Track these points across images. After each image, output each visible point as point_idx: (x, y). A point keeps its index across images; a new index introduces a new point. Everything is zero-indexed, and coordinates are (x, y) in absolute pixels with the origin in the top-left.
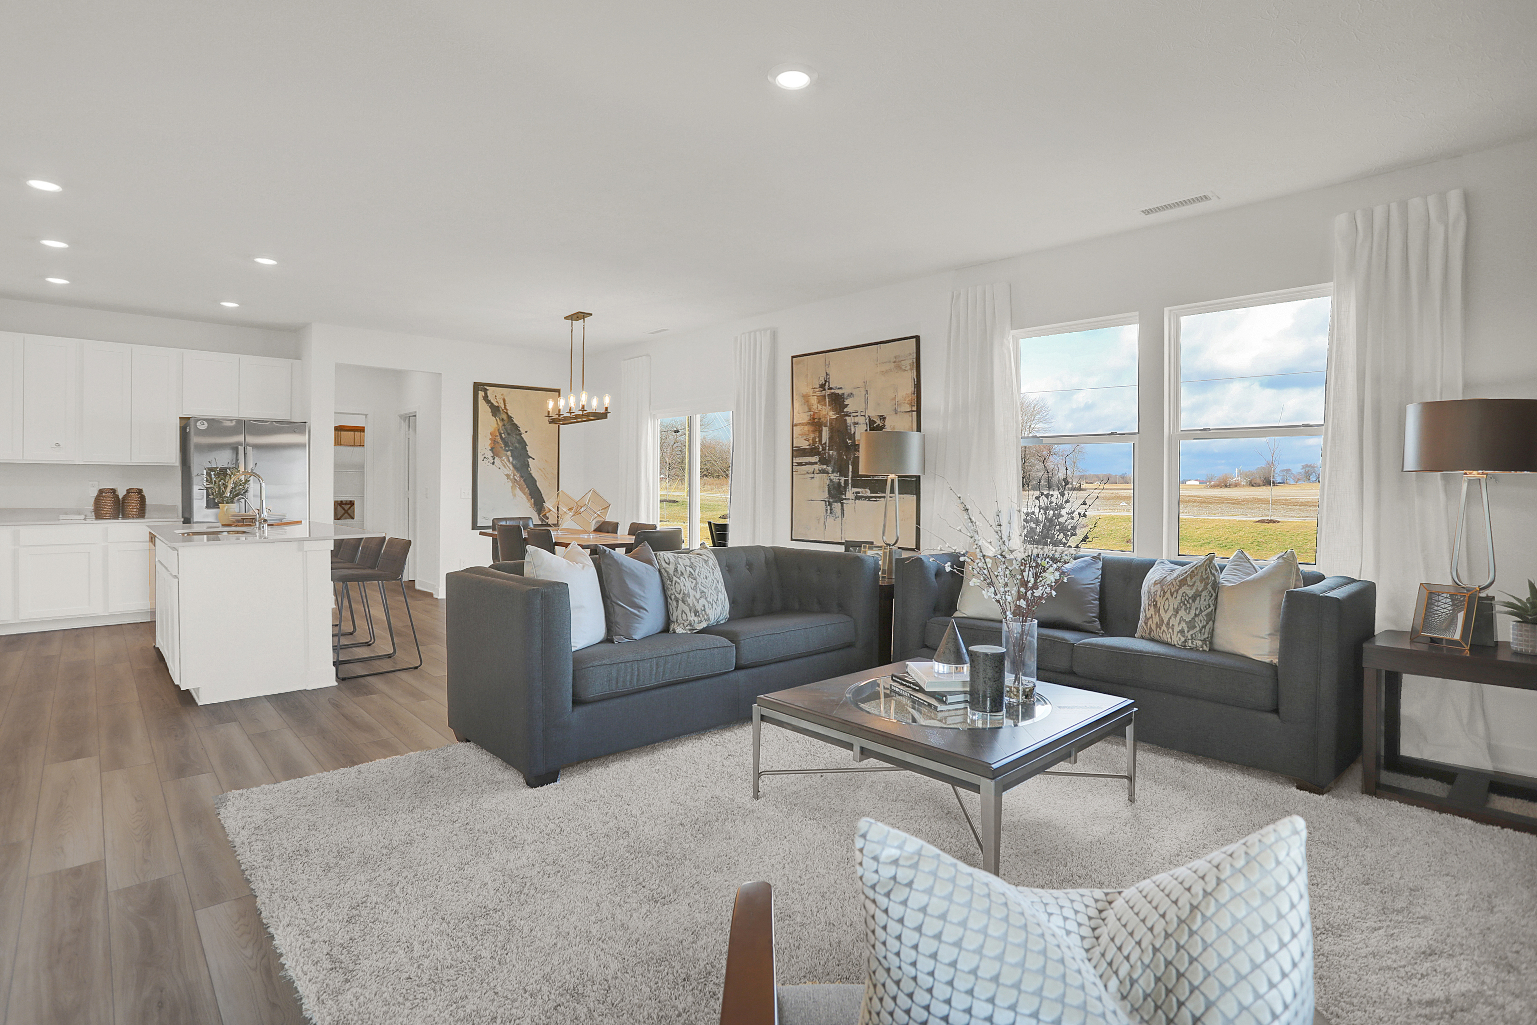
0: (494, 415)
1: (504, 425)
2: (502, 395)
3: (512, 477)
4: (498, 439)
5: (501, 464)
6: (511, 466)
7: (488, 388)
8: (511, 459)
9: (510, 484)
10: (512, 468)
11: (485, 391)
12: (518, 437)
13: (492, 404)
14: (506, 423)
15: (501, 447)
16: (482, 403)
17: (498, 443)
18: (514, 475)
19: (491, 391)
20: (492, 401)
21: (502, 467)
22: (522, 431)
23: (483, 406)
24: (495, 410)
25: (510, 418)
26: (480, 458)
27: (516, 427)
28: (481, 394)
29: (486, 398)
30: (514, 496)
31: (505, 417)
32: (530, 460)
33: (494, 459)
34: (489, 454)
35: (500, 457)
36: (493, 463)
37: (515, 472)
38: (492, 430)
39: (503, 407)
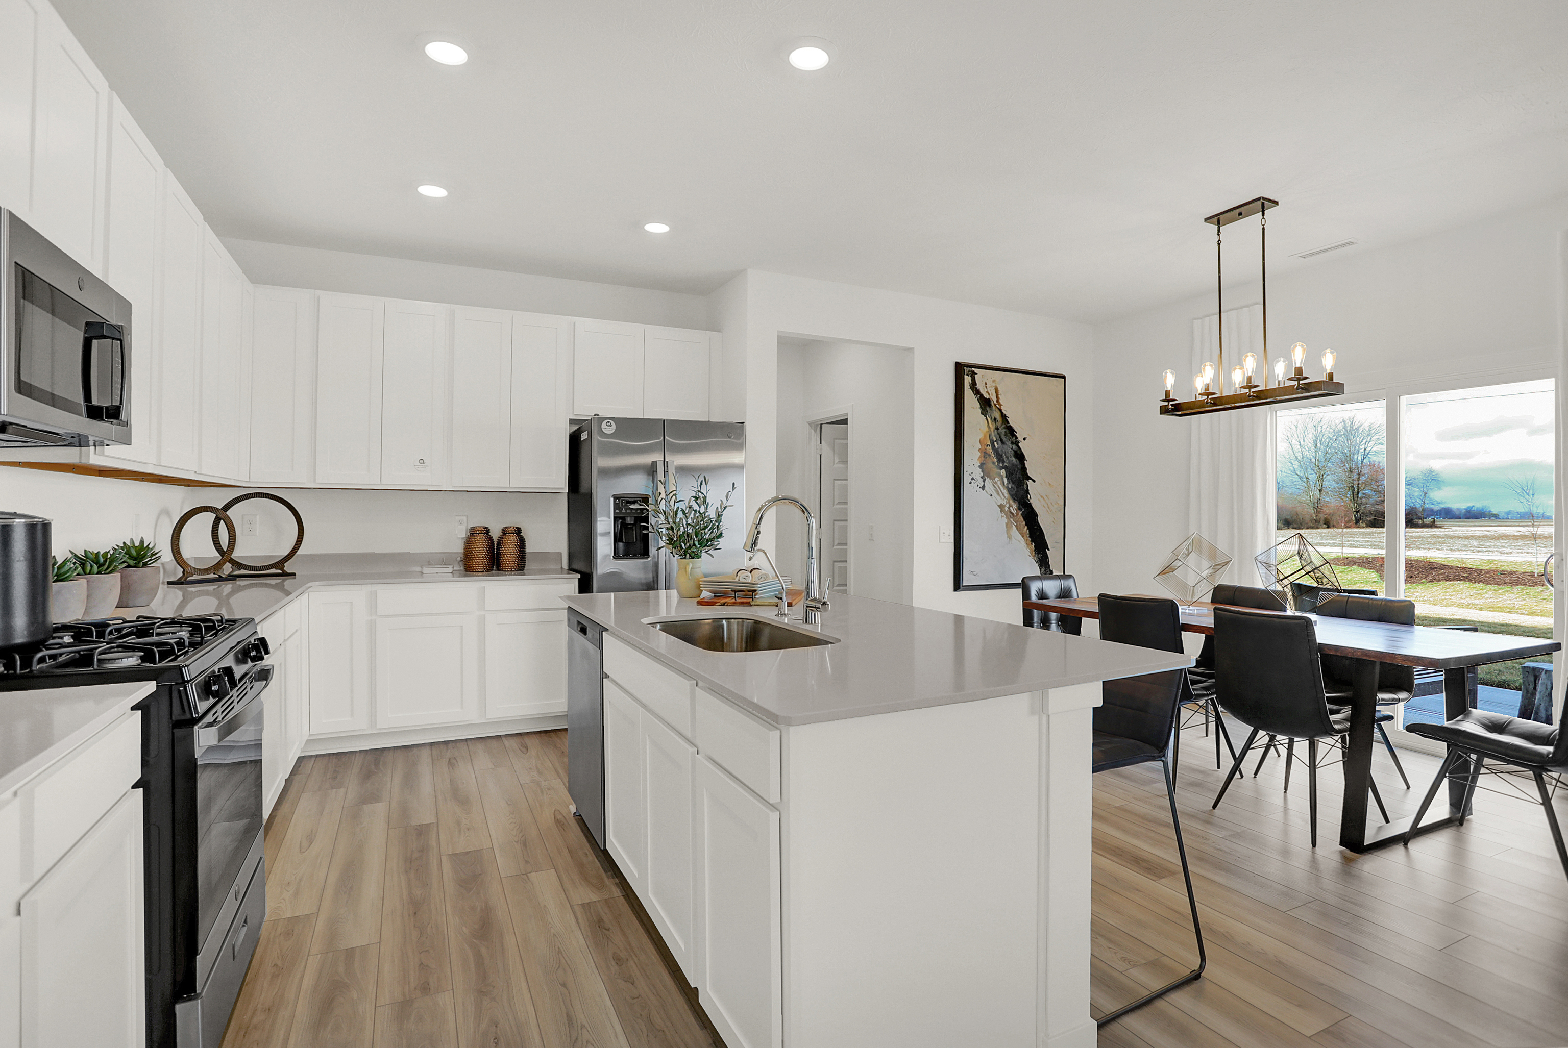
0: (984, 412)
1: (997, 429)
2: (994, 381)
3: (1006, 509)
4: (990, 449)
5: (992, 488)
6: (1005, 492)
7: (976, 370)
8: (1005, 480)
9: (1005, 520)
10: (1006, 495)
11: (973, 374)
12: (1014, 447)
13: (982, 395)
14: (999, 424)
15: (994, 463)
16: (968, 393)
17: (990, 455)
18: (1010, 506)
19: (980, 374)
20: (982, 391)
21: (995, 494)
22: (1020, 438)
23: (971, 402)
24: (985, 403)
25: (1004, 417)
26: (966, 479)
27: (1011, 431)
28: (967, 380)
29: (973, 385)
30: (1010, 537)
31: (997, 415)
32: (1030, 482)
33: (984, 481)
34: (978, 473)
35: (992, 479)
36: (983, 488)
37: (1011, 502)
38: (981, 436)
39: (995, 399)
